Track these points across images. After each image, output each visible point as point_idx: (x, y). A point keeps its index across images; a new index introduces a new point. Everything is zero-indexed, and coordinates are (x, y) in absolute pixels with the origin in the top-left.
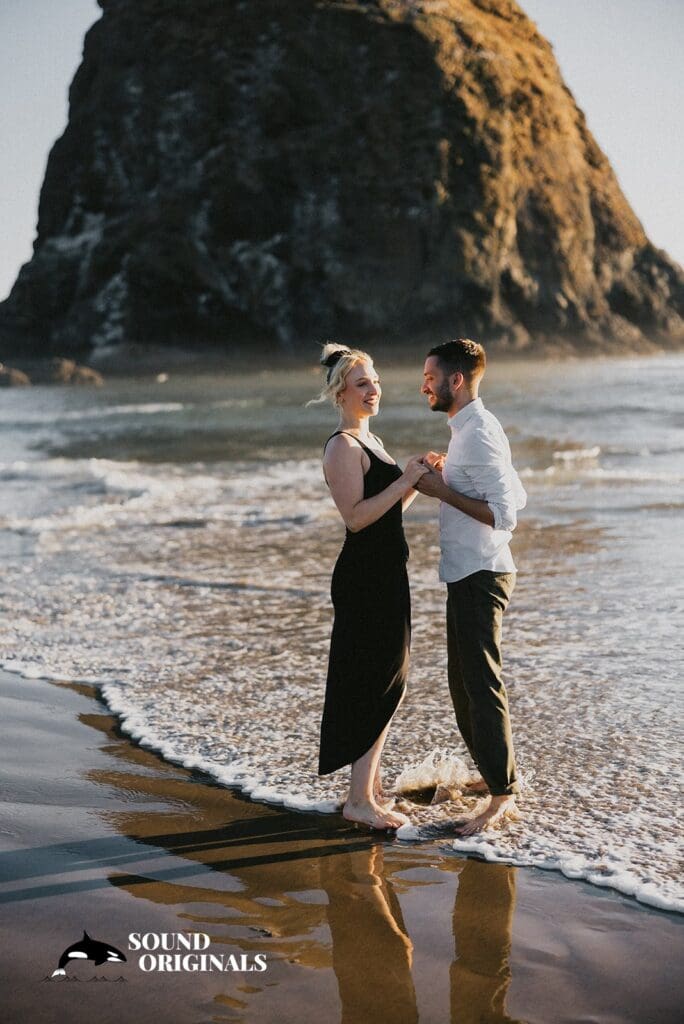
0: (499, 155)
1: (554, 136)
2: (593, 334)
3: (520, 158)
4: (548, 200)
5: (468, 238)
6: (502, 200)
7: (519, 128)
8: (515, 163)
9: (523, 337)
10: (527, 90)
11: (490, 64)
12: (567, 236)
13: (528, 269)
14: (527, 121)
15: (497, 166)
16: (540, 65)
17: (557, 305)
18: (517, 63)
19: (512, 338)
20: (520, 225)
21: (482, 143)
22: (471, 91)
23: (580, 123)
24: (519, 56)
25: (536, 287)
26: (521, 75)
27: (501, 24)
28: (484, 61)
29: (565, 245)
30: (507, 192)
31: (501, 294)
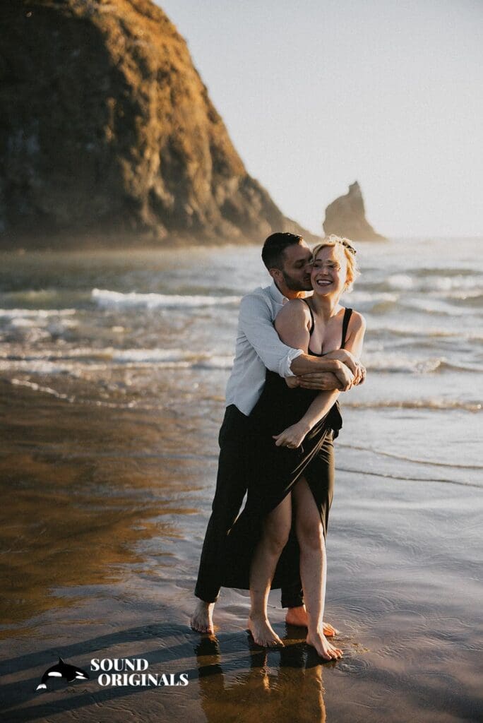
0: (148, 111)
1: (185, 99)
2: (209, 232)
3: (163, 114)
4: (181, 143)
5: (127, 166)
6: (150, 141)
7: (161, 94)
8: (159, 117)
9: (162, 232)
10: (167, 68)
11: (143, 49)
12: (193, 167)
13: (167, 188)
14: (168, 90)
15: (147, 119)
16: (178, 53)
17: (187, 213)
18: (161, 51)
19: (155, 233)
20: (162, 159)
21: (137, 101)
22: (130, 67)
23: (204, 93)
24: (164, 46)
25: (172, 200)
26: (164, 58)
27: (153, 24)
28: (139, 47)
29: (193, 173)
30: (154, 136)
31: (149, 204)
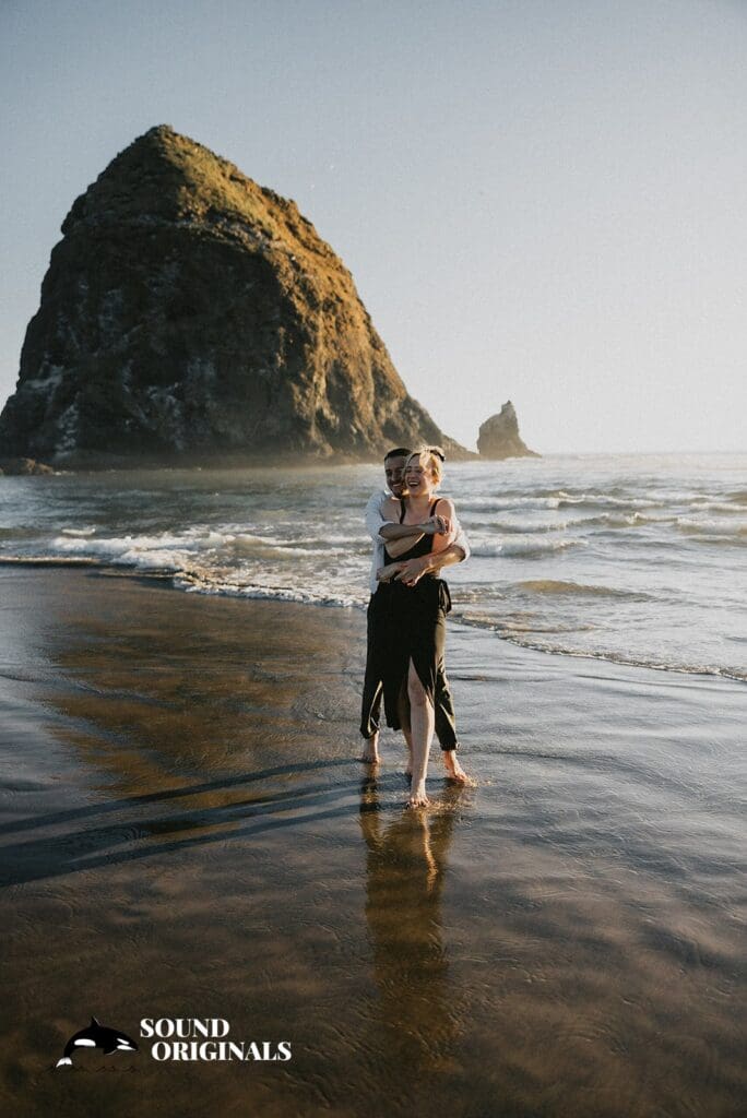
0: (316, 339)
1: (349, 327)
3: (329, 341)
4: (346, 367)
5: (296, 389)
6: (317, 366)
7: (328, 323)
8: (326, 344)
9: (329, 451)
10: (334, 299)
11: (310, 282)
12: (357, 390)
13: (332, 408)
14: (334, 319)
15: (316, 345)
16: (343, 285)
17: (352, 432)
18: (328, 282)
19: (323, 451)
20: (328, 382)
21: (305, 330)
22: (299, 298)
23: (367, 321)
24: (329, 278)
25: (338, 420)
26: (330, 290)
27: (319, 258)
28: (307, 279)
29: (356, 395)
30: (320, 361)
31: (317, 424)
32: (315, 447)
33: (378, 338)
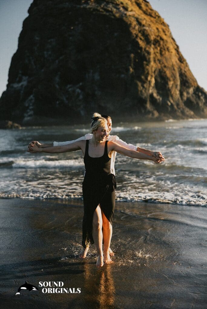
0: (149, 59)
1: (167, 53)
2: (179, 114)
3: (156, 59)
4: (165, 72)
5: (140, 84)
6: (150, 72)
7: (156, 50)
8: (155, 61)
9: (156, 114)
10: (159, 39)
11: (147, 31)
12: (171, 83)
13: (158, 93)
14: (159, 48)
15: (149, 62)
16: (164, 31)
17: (168, 104)
18: (156, 31)
19: (153, 114)
20: (156, 80)
21: (144, 55)
22: (141, 39)
23: (177, 49)
24: (157, 29)
25: (161, 99)
26: (157, 34)
27: (152, 19)
28: (145, 30)
29: (170, 86)
30: (152, 69)
31: (150, 101)
32: (149, 112)
33: (183, 57)
